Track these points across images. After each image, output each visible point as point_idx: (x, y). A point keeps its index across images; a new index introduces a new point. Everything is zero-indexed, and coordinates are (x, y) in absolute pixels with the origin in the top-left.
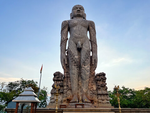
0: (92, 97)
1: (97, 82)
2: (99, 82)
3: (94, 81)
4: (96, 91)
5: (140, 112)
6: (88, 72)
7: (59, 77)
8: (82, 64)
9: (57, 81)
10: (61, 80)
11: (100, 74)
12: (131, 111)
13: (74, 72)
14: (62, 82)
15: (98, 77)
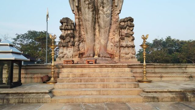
0: (112, 50)
1: (120, 31)
2: (123, 30)
3: (116, 30)
4: (118, 43)
5: (168, 68)
6: (108, 17)
7: (67, 26)
8: (99, 6)
9: (65, 30)
10: (71, 29)
11: (126, 20)
12: (155, 66)
13: (88, 17)
14: (72, 32)
15: (122, 24)
